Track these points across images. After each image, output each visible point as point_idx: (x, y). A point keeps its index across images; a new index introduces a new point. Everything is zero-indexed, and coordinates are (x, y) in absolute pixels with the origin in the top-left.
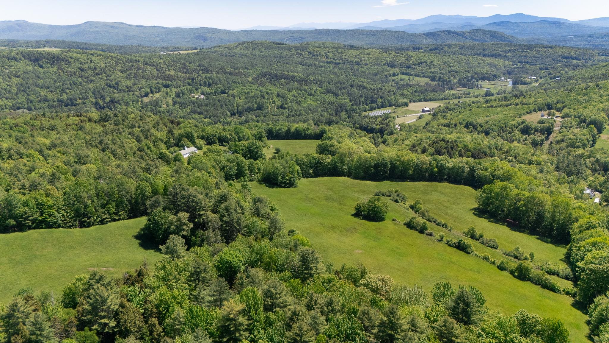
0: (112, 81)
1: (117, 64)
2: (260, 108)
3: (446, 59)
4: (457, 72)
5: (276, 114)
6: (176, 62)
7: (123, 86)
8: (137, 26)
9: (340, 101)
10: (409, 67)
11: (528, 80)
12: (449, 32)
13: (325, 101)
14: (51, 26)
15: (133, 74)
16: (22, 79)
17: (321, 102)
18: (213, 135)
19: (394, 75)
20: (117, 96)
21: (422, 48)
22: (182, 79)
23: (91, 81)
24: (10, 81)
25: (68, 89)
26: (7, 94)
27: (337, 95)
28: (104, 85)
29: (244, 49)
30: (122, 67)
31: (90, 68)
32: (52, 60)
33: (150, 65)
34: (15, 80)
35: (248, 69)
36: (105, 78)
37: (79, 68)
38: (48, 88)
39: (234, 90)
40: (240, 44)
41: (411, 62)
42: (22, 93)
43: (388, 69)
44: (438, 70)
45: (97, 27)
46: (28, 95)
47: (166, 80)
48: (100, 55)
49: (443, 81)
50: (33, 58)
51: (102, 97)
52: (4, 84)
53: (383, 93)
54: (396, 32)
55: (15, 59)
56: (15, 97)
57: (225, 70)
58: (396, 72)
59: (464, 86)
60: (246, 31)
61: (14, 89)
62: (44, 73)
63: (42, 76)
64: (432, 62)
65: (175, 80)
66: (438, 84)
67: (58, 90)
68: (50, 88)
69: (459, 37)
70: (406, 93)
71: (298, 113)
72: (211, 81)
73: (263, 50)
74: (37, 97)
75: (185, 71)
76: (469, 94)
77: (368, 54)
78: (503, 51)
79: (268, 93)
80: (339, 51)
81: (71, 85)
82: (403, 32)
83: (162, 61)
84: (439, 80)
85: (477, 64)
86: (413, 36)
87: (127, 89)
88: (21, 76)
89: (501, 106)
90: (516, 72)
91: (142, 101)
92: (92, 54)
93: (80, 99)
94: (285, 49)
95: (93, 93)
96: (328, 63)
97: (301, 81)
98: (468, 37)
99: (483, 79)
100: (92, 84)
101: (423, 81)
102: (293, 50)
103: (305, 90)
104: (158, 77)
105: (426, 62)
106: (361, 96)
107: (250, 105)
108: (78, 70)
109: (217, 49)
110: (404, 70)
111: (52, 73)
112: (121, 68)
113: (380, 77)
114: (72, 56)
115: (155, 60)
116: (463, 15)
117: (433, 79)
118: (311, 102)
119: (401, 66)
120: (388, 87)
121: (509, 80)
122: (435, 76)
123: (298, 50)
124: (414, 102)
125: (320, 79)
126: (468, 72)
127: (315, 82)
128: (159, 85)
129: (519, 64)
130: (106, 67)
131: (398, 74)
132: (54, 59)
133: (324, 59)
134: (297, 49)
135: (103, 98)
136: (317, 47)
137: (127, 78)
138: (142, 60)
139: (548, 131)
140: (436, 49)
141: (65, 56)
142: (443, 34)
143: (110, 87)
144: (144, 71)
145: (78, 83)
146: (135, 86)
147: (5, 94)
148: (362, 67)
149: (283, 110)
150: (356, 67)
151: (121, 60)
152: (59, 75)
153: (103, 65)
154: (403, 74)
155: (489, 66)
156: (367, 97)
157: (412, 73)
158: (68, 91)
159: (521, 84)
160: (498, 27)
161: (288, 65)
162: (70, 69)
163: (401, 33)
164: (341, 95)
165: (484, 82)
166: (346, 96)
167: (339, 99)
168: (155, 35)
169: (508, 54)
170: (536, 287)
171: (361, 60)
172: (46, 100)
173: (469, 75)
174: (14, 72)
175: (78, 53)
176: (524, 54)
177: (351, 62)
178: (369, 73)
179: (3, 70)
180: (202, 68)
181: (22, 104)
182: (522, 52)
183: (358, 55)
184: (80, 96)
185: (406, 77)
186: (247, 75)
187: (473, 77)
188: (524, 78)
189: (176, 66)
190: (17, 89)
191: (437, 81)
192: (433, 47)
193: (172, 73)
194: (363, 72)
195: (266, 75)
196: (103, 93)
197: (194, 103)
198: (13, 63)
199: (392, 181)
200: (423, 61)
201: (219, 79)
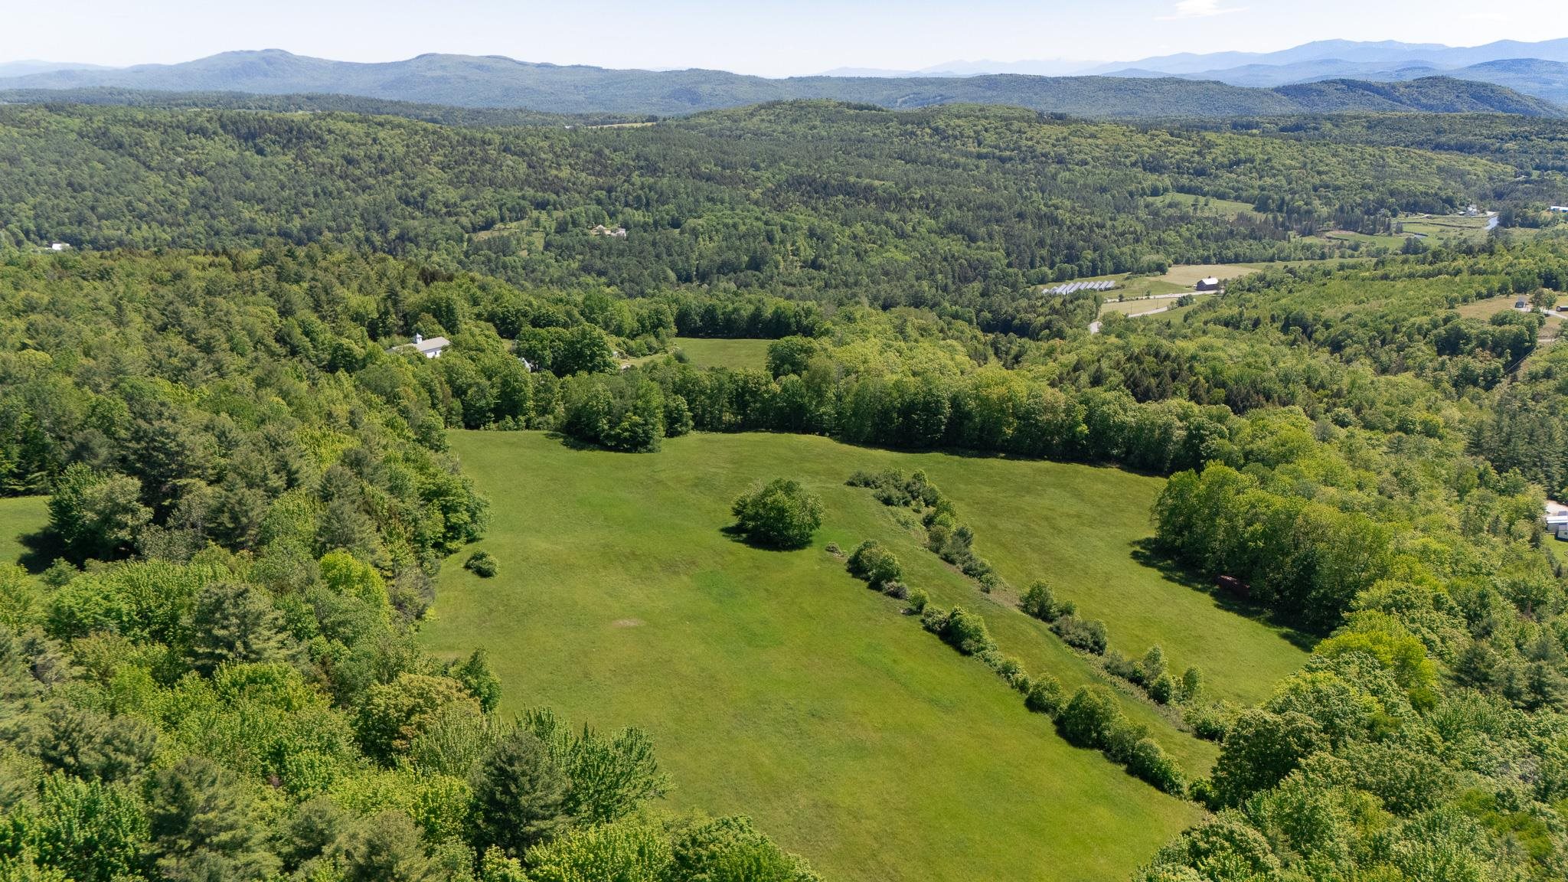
0: (412, 189)
1: (433, 149)
2: (756, 264)
3: (1316, 153)
4: (1337, 188)
5: (794, 281)
6: (581, 146)
7: (438, 202)
8: (539, 66)
9: (974, 254)
10: (1200, 172)
11: (1546, 215)
12: (1350, 85)
13: (935, 252)
14: (341, 65)
15: (468, 174)
16: (210, 179)
17: (924, 255)
18: (518, 311)
19: (1155, 192)
20: (417, 224)
21: (1257, 126)
22: (585, 190)
23: (365, 188)
24: (180, 184)
25: (306, 205)
26: (164, 214)
27: (973, 239)
28: (393, 195)
29: (770, 121)
30: (445, 156)
31: (370, 158)
32: (285, 136)
33: (515, 154)
34: (192, 181)
35: (757, 168)
36: (399, 182)
37: (344, 157)
38: (263, 201)
39: (700, 217)
40: (761, 107)
41: (1209, 159)
42: (200, 212)
43: (1140, 176)
44: (1284, 182)
45: (443, 68)
46: (213, 217)
47: (545, 191)
48: (400, 126)
49: (1290, 212)
50: (244, 131)
51: (381, 226)
52: (163, 191)
53: (1105, 237)
54: (1199, 83)
55: (202, 132)
56: (182, 221)
57: (698, 168)
58: (1160, 185)
59: (1349, 225)
60: (801, 79)
61: (183, 203)
62: (262, 166)
63: (255, 172)
64: (1269, 160)
65: (566, 190)
66: (1275, 218)
67: (283, 207)
68: (266, 203)
69: (1378, 99)
70: (1170, 239)
71: (851, 280)
72: (653, 195)
73: (818, 123)
74: (233, 223)
75: (598, 169)
76: (1355, 248)
77: (1093, 136)
78: (1496, 137)
79: (784, 229)
80: (1016, 126)
81: (316, 195)
82: (1217, 83)
83: (545, 144)
84: (1280, 210)
85: (1405, 168)
86: (1246, 94)
87: (444, 210)
88: (209, 173)
89: (1411, 276)
90: (1519, 194)
91: (470, 240)
92: (381, 124)
93: (330, 229)
94: (873, 121)
95: (362, 216)
96: (980, 156)
97: (886, 201)
98: (1404, 99)
99: (1413, 208)
100: (366, 196)
101: (1230, 210)
102: (894, 124)
103: (887, 223)
104: (527, 182)
105: (1252, 161)
106: (1041, 243)
107: (730, 255)
108: (341, 161)
109: (703, 120)
110: (1185, 180)
111: (282, 167)
112: (441, 159)
113: (1113, 197)
114: (332, 127)
115: (529, 140)
116: (1406, 41)
117: (1262, 206)
118: (897, 255)
119: (1179, 169)
120: (1124, 222)
121: (1490, 213)
122: (1269, 198)
123: (907, 123)
124: (1188, 262)
125: (937, 197)
126: (1370, 188)
127: (924, 203)
128: (522, 202)
129: (1535, 174)
130: (407, 154)
131: (1166, 190)
132: (293, 136)
133: (973, 148)
134: (903, 119)
135: (383, 228)
136: (958, 117)
137: (451, 183)
138: (497, 139)
139: (1519, 348)
140: (1297, 128)
141: (317, 126)
142: (1332, 89)
143: (408, 203)
144: (497, 166)
145: (335, 193)
146: (466, 203)
147: (159, 213)
148: (1069, 170)
149: (815, 273)
150: (1052, 168)
151: (447, 138)
152: (296, 172)
153: (400, 150)
154: (1181, 190)
155: (1444, 175)
156: (1058, 246)
157: (1206, 189)
158: (306, 211)
159: (1522, 225)
160: (1502, 75)
161: (866, 161)
162: (322, 159)
163: (1211, 86)
164: (983, 239)
165: (1412, 218)
166: (999, 242)
167: (978, 248)
168: (576, 87)
169: (1511, 145)
170: (1111, 767)
171: (1071, 153)
172: (251, 231)
173: (1371, 197)
174: (195, 164)
175: (347, 121)
176: (1556, 145)
177: (1043, 155)
178: (1085, 186)
179: (172, 156)
180: (642, 163)
181: (193, 238)
182: (1551, 139)
183: (1065, 139)
184: (332, 224)
185: (1187, 199)
186: (753, 184)
187: (1381, 203)
188: (1537, 210)
189: (578, 157)
190: (192, 203)
191: (1272, 211)
192: (1289, 123)
193: (565, 173)
194: (1069, 182)
195: (800, 184)
196: (384, 216)
197: (594, 247)
198: (197, 141)
199: (952, 453)
200: (1242, 156)
201: (675, 191)
